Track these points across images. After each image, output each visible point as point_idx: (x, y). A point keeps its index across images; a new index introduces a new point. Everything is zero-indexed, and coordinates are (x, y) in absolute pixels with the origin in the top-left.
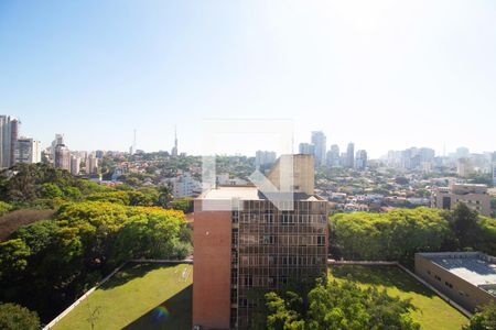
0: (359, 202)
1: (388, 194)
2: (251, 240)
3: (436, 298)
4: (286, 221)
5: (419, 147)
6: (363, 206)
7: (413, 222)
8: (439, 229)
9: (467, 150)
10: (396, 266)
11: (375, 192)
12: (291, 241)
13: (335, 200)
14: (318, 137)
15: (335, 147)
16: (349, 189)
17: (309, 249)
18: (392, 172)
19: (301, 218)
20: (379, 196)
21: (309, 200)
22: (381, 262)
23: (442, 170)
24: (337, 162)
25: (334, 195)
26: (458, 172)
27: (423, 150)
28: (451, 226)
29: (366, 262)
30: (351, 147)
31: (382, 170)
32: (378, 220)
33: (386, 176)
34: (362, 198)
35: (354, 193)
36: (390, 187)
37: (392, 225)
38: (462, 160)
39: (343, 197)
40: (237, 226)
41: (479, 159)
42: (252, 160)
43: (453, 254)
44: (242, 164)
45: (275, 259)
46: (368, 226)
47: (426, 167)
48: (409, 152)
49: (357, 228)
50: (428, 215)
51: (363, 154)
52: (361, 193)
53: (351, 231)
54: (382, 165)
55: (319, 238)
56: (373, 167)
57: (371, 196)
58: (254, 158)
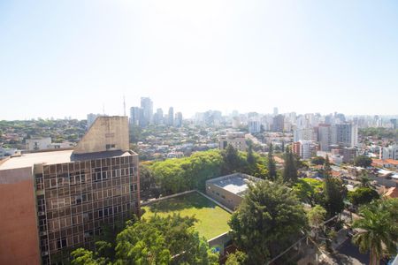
0: (177, 151)
1: (195, 143)
2: (61, 203)
3: (217, 207)
4: (99, 177)
5: (213, 110)
6: (180, 153)
7: (204, 160)
8: (218, 163)
9: (236, 112)
10: (196, 192)
11: (188, 142)
12: (105, 195)
13: (160, 151)
14: (146, 102)
15: (160, 110)
16: (171, 142)
17: (124, 198)
18: (198, 127)
19: (114, 173)
20: (191, 144)
21: (124, 155)
22: (186, 192)
23: (225, 125)
24: (162, 122)
25: (160, 147)
26: (233, 125)
27: (216, 112)
28: (225, 159)
29: (176, 195)
30: (171, 110)
31: (192, 127)
32: (184, 163)
33: (195, 130)
34: (179, 147)
35: (174, 145)
36: (196, 138)
37: (192, 165)
38: (235, 118)
39: (166, 149)
40: (43, 192)
41: (243, 117)
42: (83, 123)
43: (226, 177)
44: (72, 128)
45: (90, 215)
46: (177, 168)
47: (217, 123)
48: (208, 113)
49: (169, 171)
50: (213, 154)
51: (180, 115)
52: (179, 144)
53: (164, 175)
54: (192, 123)
55: (132, 187)
56: (186, 124)
57: (185, 145)
58: (86, 121)
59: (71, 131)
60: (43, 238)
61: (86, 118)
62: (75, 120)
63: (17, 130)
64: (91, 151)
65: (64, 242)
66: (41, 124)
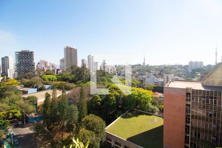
40: (190, 103)
42: (186, 67)
58: (188, 66)
59: (179, 71)
60: (187, 127)
61: (188, 64)
62: (181, 65)
63: (156, 69)
64: (216, 85)
65: (199, 135)
66: (165, 67)
